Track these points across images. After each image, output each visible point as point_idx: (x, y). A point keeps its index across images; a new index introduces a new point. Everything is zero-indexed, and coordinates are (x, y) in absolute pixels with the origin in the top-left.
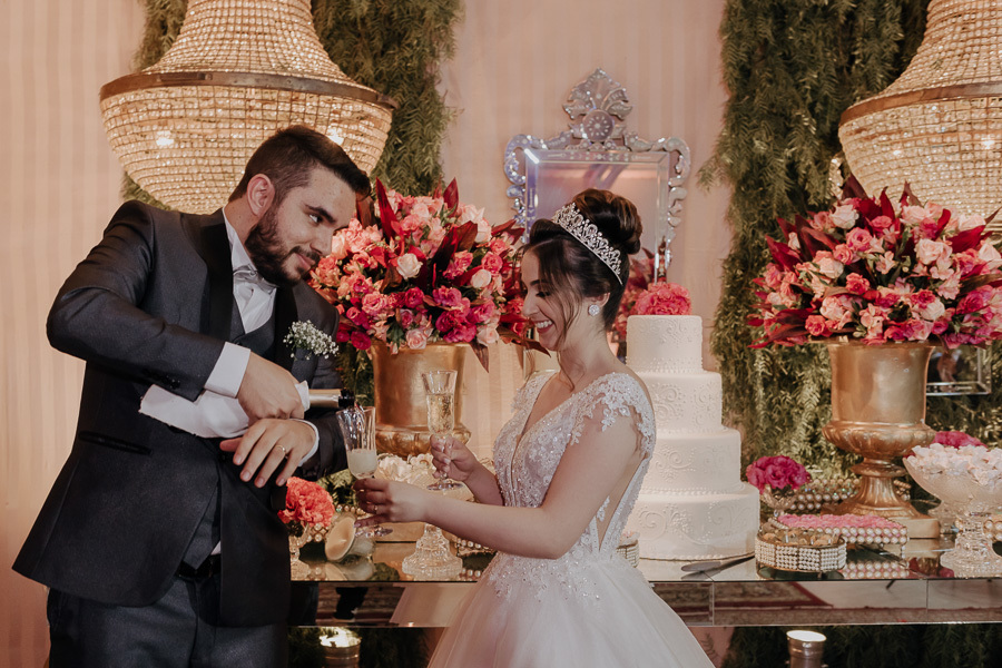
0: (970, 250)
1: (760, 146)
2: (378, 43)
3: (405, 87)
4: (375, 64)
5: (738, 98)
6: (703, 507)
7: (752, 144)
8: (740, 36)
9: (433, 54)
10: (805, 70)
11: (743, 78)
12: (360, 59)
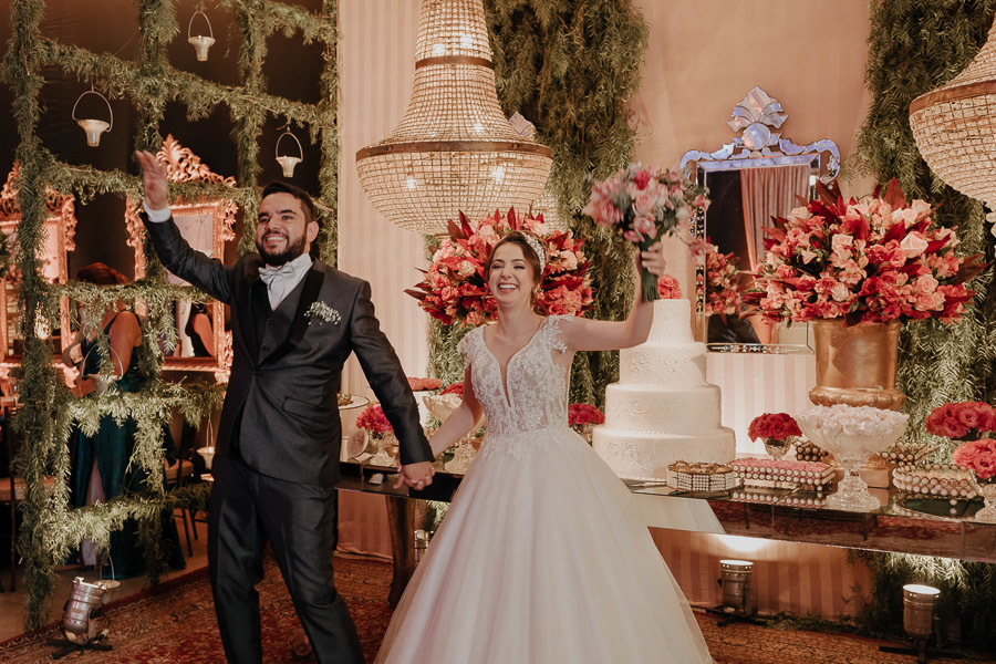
0: (894, 241)
1: (890, 144)
2: (581, 91)
3: (597, 122)
4: (578, 107)
5: (877, 100)
6: (649, 442)
7: (883, 141)
8: (879, 44)
9: (622, 92)
10: (944, 65)
11: (880, 80)
12: (568, 104)
